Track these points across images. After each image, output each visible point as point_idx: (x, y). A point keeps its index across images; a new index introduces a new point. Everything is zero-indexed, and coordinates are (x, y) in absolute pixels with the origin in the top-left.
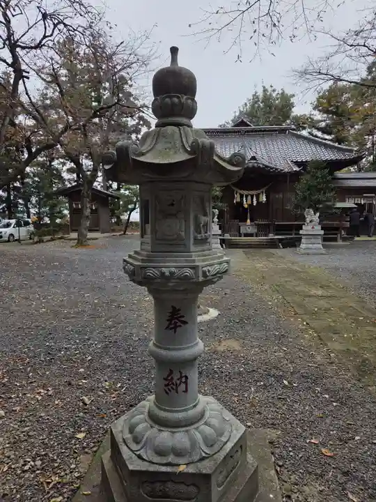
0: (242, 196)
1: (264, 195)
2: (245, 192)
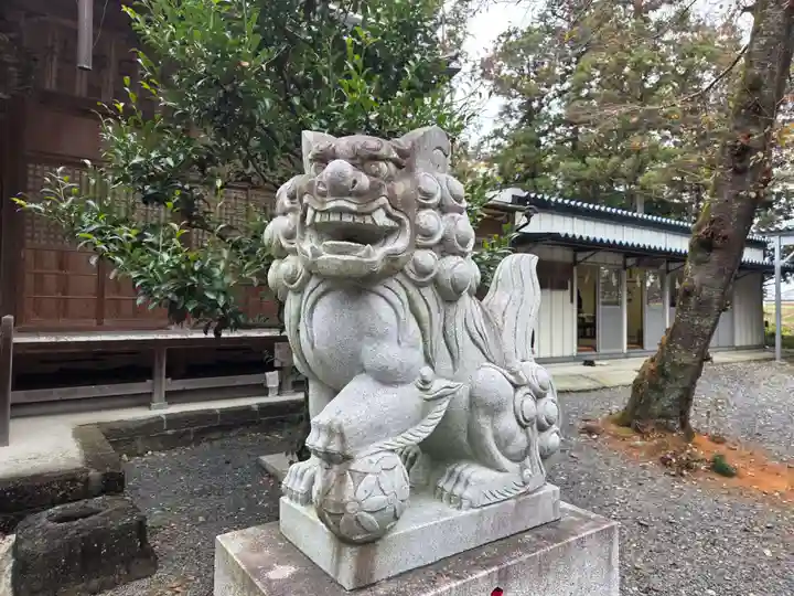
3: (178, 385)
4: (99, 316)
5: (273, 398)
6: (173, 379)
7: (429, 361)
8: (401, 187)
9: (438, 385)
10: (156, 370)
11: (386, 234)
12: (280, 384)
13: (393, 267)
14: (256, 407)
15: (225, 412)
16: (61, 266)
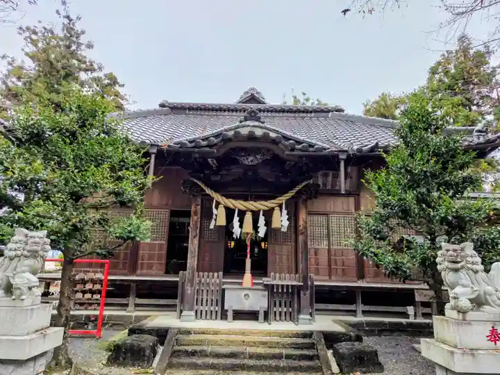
0: (230, 213)
1: (285, 212)
2: (239, 204)
3: (367, 308)
4: (330, 276)
5: (411, 320)
6: (365, 305)
7: (473, 284)
8: (462, 254)
9: (475, 289)
10: (358, 301)
11: (460, 262)
12: (415, 313)
13: (463, 267)
14: (405, 323)
15: (390, 323)
16: (316, 254)
